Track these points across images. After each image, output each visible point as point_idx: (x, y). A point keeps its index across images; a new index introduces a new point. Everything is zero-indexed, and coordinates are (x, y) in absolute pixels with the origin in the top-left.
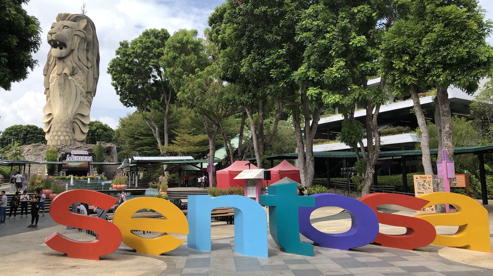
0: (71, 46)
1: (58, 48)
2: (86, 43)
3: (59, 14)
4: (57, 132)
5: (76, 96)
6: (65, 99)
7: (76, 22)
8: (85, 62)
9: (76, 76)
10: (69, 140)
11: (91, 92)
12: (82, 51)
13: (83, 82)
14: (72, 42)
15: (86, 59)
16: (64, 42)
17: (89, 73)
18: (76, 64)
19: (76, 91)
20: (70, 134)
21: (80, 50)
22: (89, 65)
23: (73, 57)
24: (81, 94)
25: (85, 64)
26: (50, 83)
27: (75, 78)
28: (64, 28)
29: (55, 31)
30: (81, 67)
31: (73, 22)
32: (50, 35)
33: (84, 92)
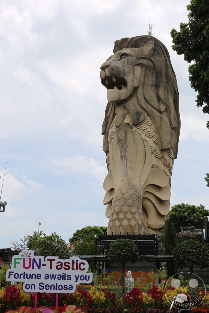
0: (133, 83)
1: (115, 87)
2: (154, 74)
3: (115, 42)
4: (118, 213)
5: (145, 156)
6: (128, 162)
7: (138, 47)
8: (155, 103)
9: (143, 126)
10: (137, 226)
11: (169, 149)
12: (149, 87)
13: (155, 134)
14: (134, 75)
15: (156, 99)
16: (122, 76)
17: (163, 120)
18: (142, 108)
19: (144, 148)
20: (137, 216)
21: (146, 86)
22: (163, 108)
23: (137, 99)
24: (152, 153)
25: (155, 106)
26: (109, 142)
27: (141, 129)
28: (121, 58)
29: (108, 64)
30: (149, 112)
31: (134, 48)
32: (103, 71)
33: (158, 150)
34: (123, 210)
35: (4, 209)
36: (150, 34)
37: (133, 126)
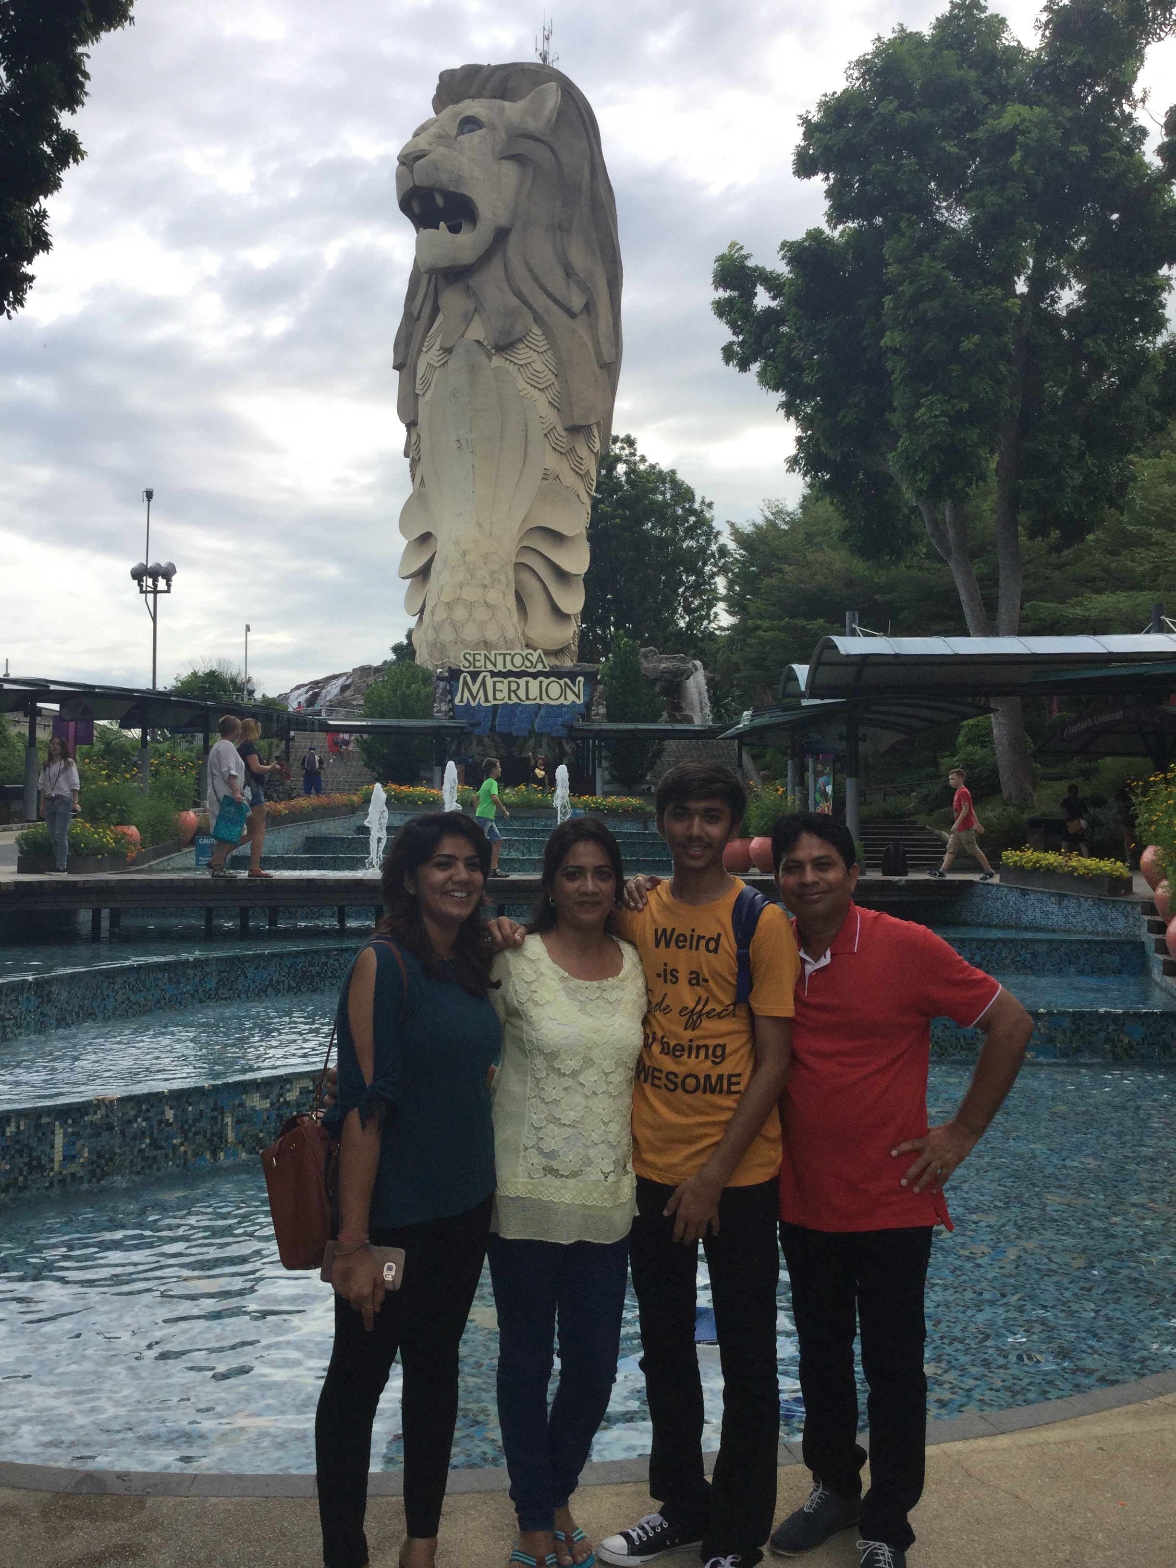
0: (494, 214)
1: (442, 224)
2: (559, 193)
3: (441, 76)
4: (449, 606)
6: (477, 457)
7: (512, 100)
8: (557, 283)
9: (523, 354)
11: (589, 427)
12: (543, 232)
13: (553, 379)
14: (498, 191)
15: (559, 271)
16: (463, 190)
18: (520, 295)
19: (522, 420)
20: (502, 616)
21: (532, 228)
22: (577, 302)
23: (506, 268)
24: (546, 435)
25: (557, 294)
26: (417, 395)
27: (515, 364)
28: (461, 131)
29: (424, 146)
30: (540, 310)
31: (498, 102)
32: (404, 167)
33: (560, 429)
34: (464, 596)
35: (169, 585)
36: (544, 59)
37: (493, 351)
